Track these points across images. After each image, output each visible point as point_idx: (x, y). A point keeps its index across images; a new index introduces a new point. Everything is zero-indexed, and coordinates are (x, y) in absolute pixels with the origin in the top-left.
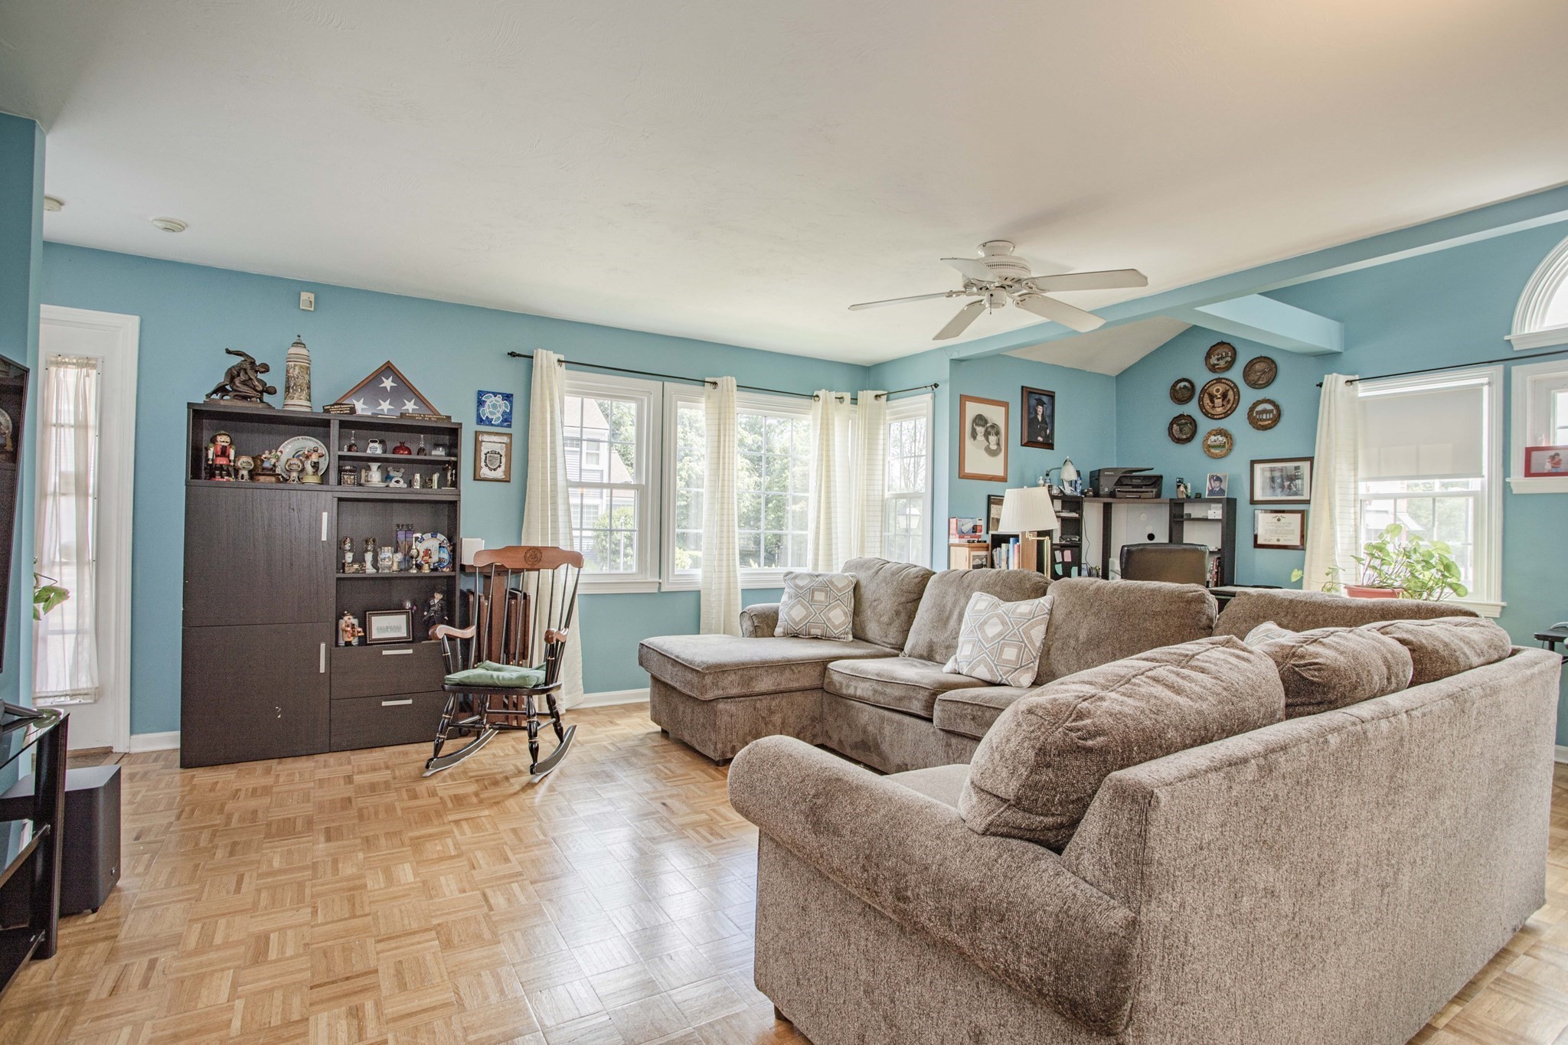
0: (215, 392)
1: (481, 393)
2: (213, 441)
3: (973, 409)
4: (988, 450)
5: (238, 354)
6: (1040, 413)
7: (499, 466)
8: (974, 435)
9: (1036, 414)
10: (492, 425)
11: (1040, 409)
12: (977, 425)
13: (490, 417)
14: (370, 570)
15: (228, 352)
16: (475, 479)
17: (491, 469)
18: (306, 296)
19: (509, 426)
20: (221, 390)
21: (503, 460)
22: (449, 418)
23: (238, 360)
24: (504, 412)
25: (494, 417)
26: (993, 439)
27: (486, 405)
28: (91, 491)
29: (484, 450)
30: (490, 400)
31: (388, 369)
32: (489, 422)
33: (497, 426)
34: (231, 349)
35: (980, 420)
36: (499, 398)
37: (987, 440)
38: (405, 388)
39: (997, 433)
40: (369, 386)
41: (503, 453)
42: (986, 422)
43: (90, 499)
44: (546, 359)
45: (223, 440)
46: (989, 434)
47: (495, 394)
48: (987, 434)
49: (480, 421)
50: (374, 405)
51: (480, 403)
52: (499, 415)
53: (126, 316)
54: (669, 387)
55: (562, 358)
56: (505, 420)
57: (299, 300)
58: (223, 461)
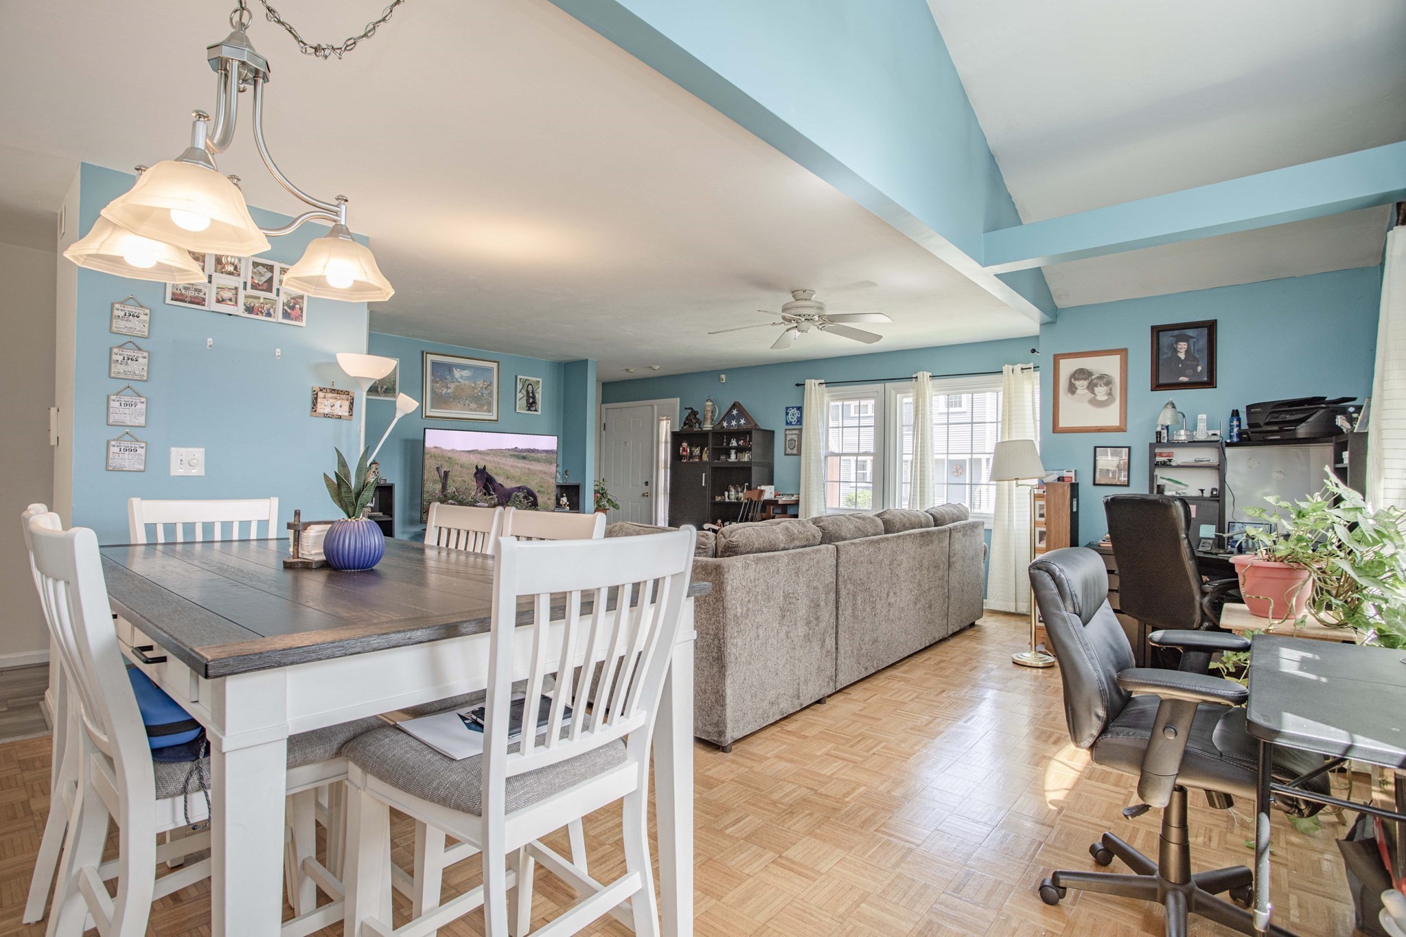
1: (787, 408)
2: (681, 445)
3: (1068, 367)
4: (1095, 403)
5: (689, 409)
6: (1183, 351)
7: (794, 447)
8: (1072, 389)
9: (1176, 351)
10: (792, 425)
11: (1182, 346)
12: (1075, 379)
13: (791, 420)
14: (727, 500)
16: (785, 455)
17: (791, 449)
18: (723, 376)
19: (800, 424)
20: (685, 424)
21: (796, 443)
23: (690, 411)
24: (797, 417)
25: (793, 420)
26: (1101, 392)
27: (789, 414)
28: (668, 467)
29: (788, 439)
30: (791, 412)
31: (735, 406)
32: (790, 423)
33: (795, 425)
35: (1081, 374)
36: (795, 410)
37: (1093, 392)
38: (743, 413)
39: (1108, 383)
40: (728, 415)
41: (796, 440)
42: (1090, 374)
43: (668, 470)
44: (812, 385)
45: (685, 445)
46: (1096, 385)
47: (793, 408)
48: (1091, 387)
49: (787, 423)
50: (729, 423)
51: (787, 414)
52: (795, 419)
53: (676, 399)
54: (889, 385)
55: (823, 381)
56: (798, 422)
57: (720, 379)
58: (685, 453)
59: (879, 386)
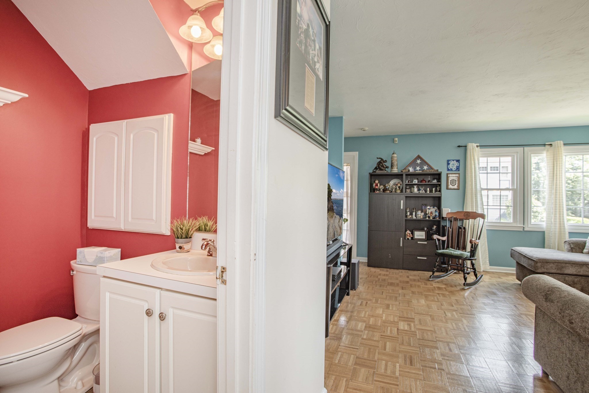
0: (375, 169)
1: (448, 161)
2: (375, 182)
5: (380, 158)
7: (455, 184)
10: (453, 171)
13: (452, 168)
14: (414, 217)
15: (377, 158)
16: (447, 189)
17: (452, 186)
18: (396, 139)
19: (459, 171)
20: (376, 168)
21: (457, 182)
22: (438, 170)
23: (380, 160)
24: (457, 166)
25: (453, 168)
27: (450, 164)
28: (349, 196)
29: (450, 179)
30: (451, 163)
31: (419, 157)
32: (451, 170)
33: (454, 171)
34: (378, 157)
36: (455, 162)
38: (424, 162)
40: (413, 163)
41: (457, 180)
43: (349, 198)
44: (472, 146)
45: (377, 182)
47: (453, 160)
49: (448, 170)
50: (415, 168)
51: (448, 164)
52: (455, 167)
53: (356, 152)
54: (526, 149)
55: (478, 145)
56: (457, 169)
57: (393, 141)
58: (377, 187)
59: (521, 149)
